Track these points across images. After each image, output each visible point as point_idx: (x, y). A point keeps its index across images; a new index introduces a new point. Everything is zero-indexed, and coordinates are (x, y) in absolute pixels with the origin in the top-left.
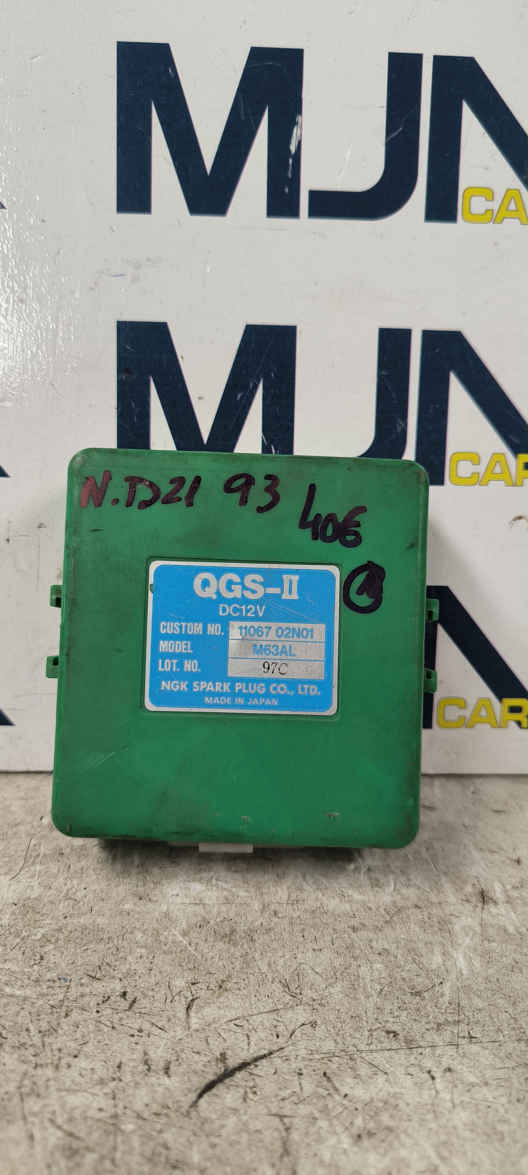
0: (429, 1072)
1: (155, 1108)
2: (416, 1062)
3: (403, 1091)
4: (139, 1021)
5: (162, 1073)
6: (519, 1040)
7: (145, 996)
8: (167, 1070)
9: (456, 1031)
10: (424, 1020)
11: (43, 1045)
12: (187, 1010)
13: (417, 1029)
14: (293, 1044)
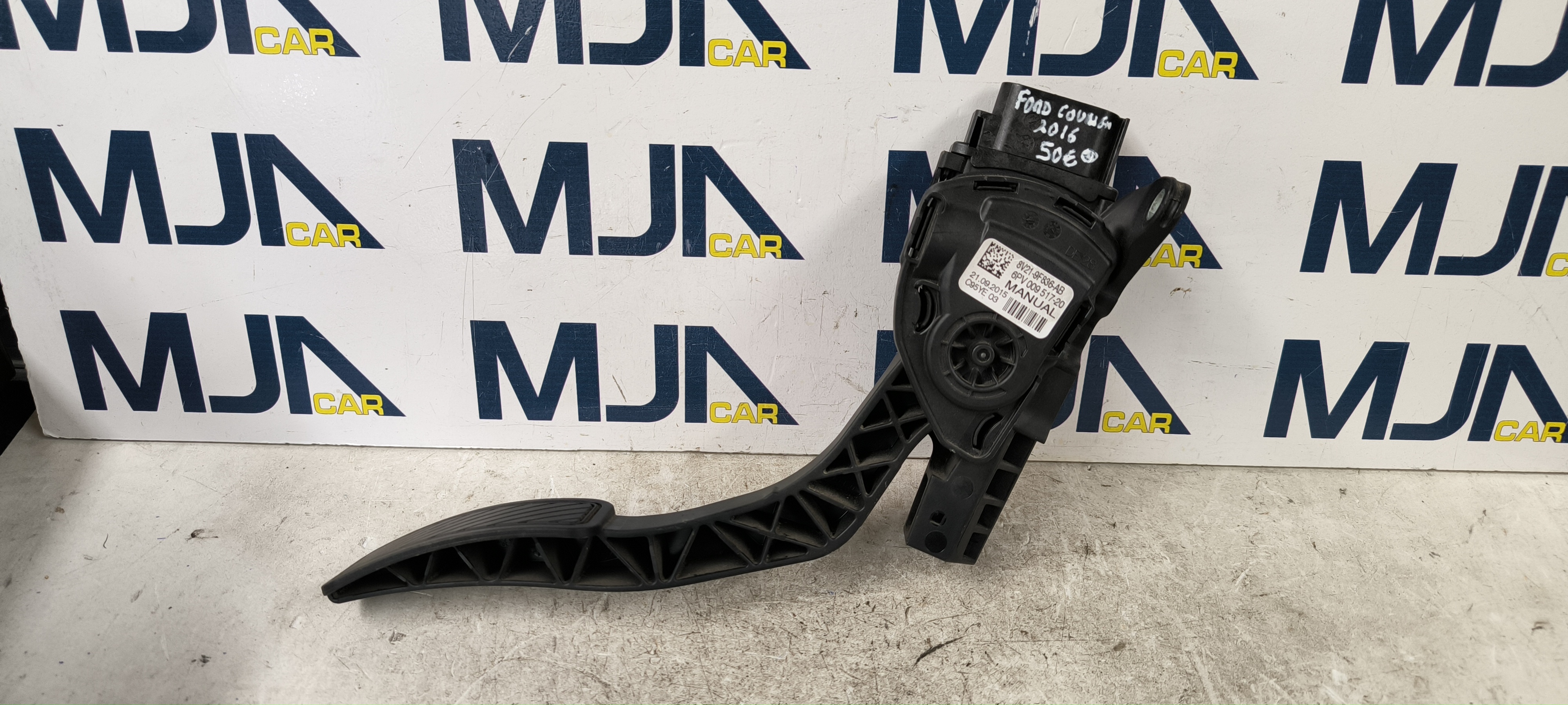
0: (1044, 655)
1: (895, 665)
2: (1037, 649)
3: (1029, 663)
4: (879, 619)
5: (896, 647)
6: (1098, 640)
7: (880, 604)
8: (898, 646)
9: (1061, 633)
10: (1043, 626)
11: (828, 630)
12: (906, 613)
13: (1038, 631)
14: (967, 636)
